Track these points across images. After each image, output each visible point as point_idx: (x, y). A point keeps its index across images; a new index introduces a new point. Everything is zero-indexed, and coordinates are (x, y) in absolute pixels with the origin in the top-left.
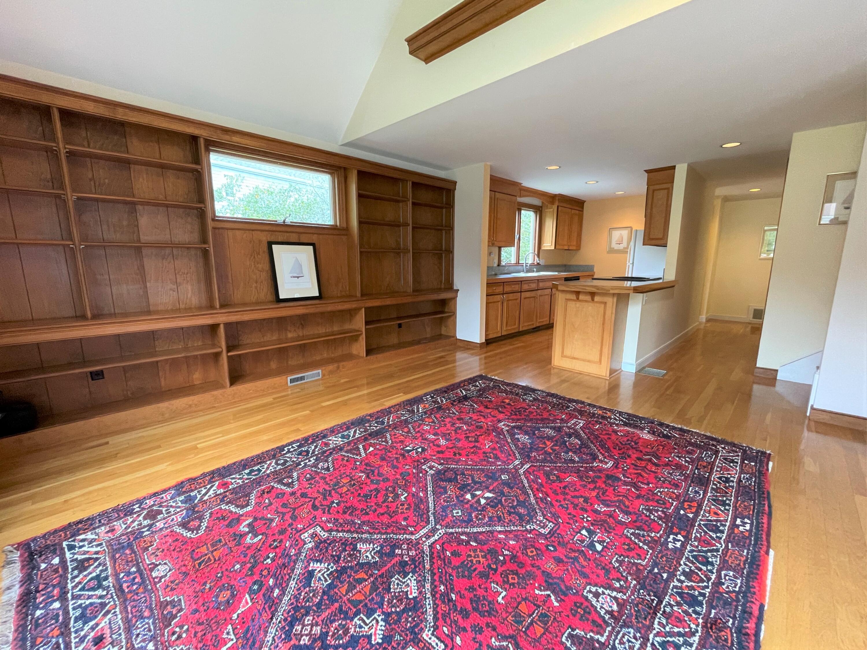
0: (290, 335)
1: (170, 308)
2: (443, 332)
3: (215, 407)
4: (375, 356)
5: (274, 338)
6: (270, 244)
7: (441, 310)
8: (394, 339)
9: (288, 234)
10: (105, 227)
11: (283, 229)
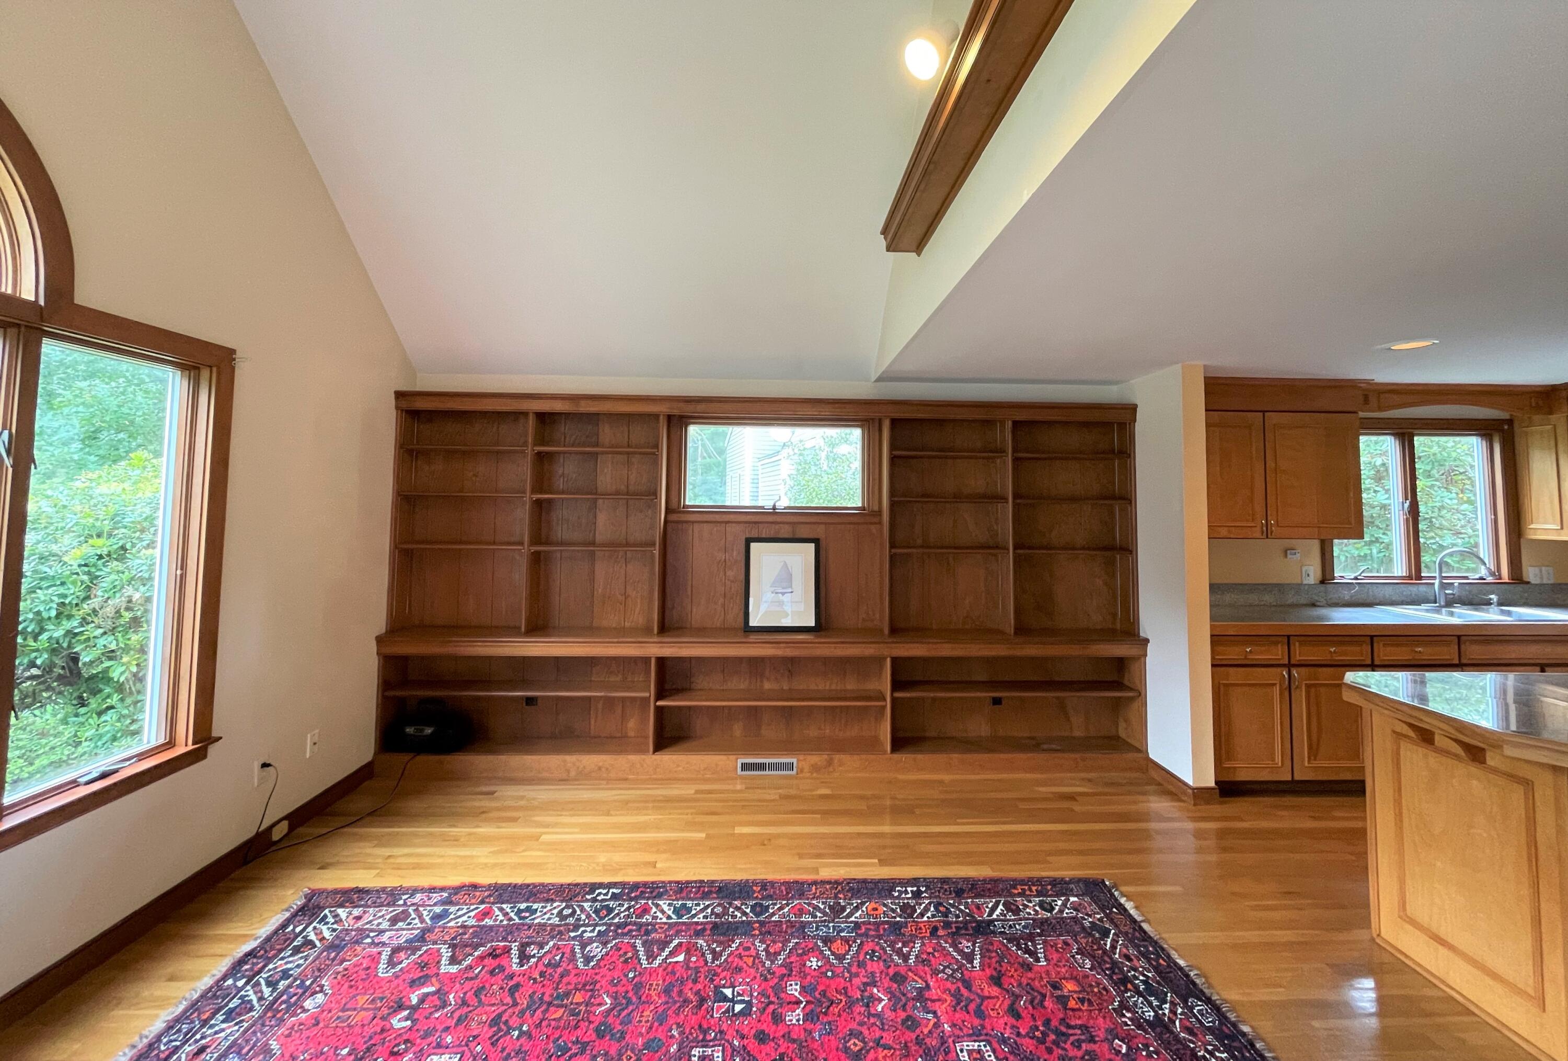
0: (767, 685)
1: (614, 625)
2: (1122, 734)
3: (626, 779)
4: (910, 756)
5: (742, 686)
6: (748, 541)
7: (1116, 678)
8: (979, 727)
9: (777, 527)
10: (565, 526)
11: (770, 519)
